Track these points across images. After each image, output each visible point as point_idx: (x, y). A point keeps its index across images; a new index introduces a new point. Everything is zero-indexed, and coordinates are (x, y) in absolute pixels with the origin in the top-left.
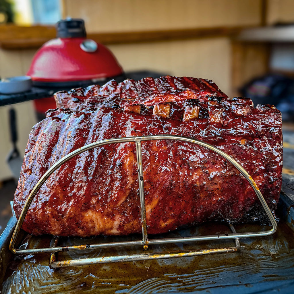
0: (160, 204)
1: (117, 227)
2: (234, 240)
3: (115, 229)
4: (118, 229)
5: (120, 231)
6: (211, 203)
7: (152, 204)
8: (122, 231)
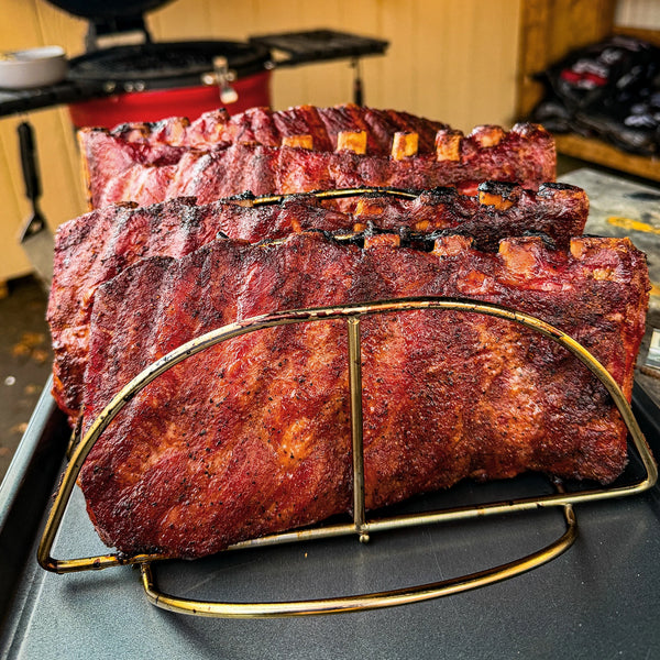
2: (561, 509)
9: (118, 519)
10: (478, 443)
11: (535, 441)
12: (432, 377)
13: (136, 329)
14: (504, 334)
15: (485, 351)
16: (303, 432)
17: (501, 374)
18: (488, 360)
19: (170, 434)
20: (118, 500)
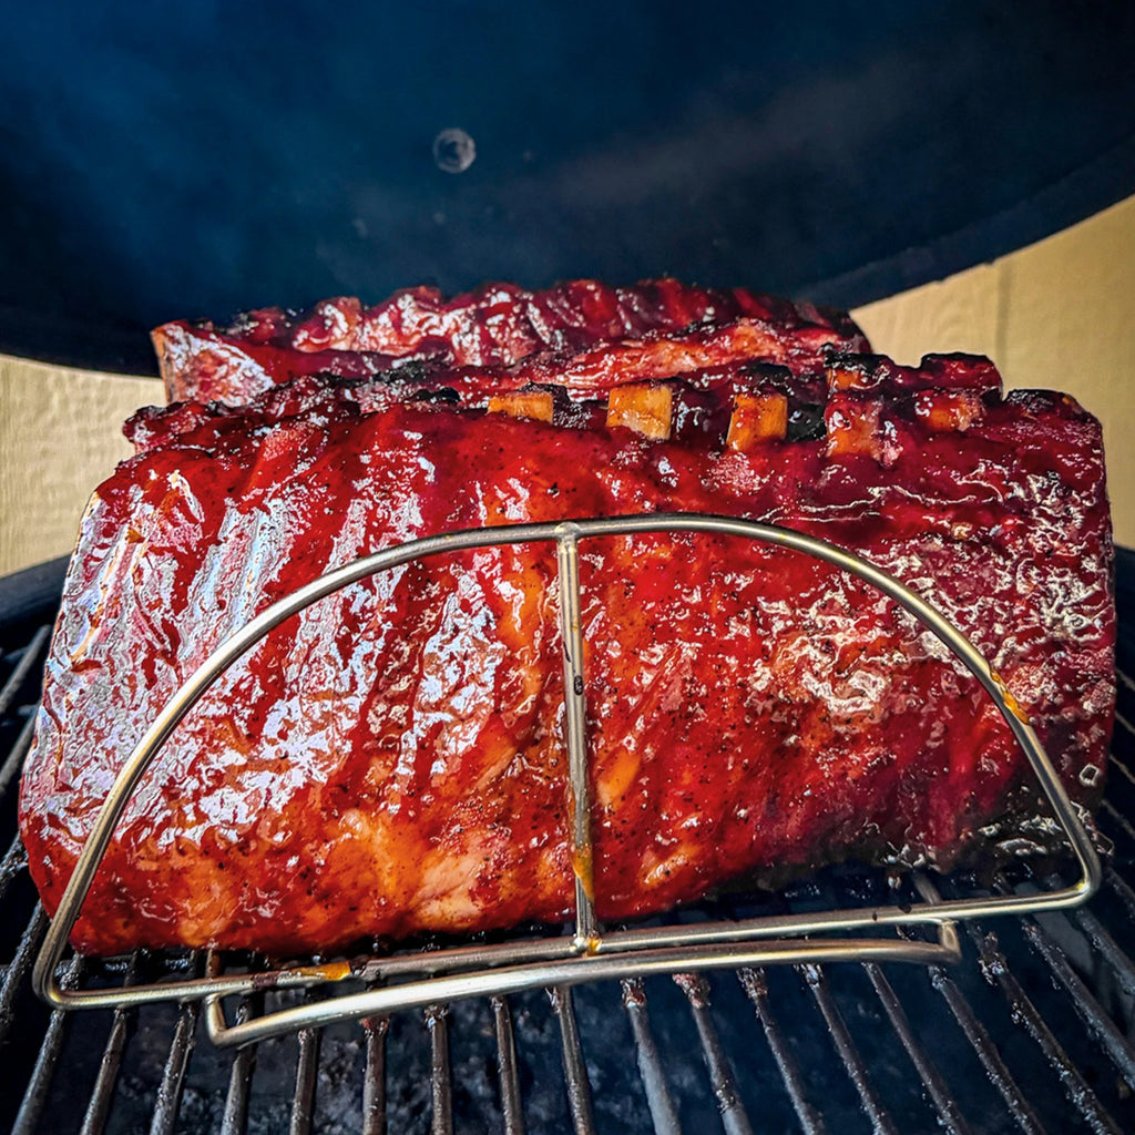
0: (644, 781)
1: (471, 884)
3: (461, 893)
4: (472, 895)
5: (481, 904)
6: (845, 775)
7: (615, 778)
8: (490, 902)
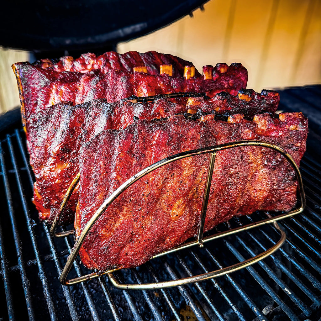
9: (101, 255)
10: (244, 201)
11: (265, 198)
12: (231, 176)
13: (105, 165)
14: (258, 155)
15: (251, 163)
16: (182, 204)
17: (255, 172)
18: (251, 167)
19: (125, 212)
20: (101, 246)
